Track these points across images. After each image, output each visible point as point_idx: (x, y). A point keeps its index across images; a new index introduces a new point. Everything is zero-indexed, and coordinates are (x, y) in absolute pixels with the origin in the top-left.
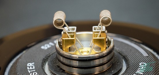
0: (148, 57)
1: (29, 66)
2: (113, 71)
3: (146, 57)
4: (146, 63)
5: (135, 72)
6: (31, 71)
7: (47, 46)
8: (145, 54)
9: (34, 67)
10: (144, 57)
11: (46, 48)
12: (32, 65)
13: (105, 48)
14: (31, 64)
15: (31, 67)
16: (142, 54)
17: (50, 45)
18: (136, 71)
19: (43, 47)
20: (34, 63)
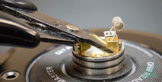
0: (153, 57)
1: (48, 69)
2: (125, 71)
3: (152, 57)
4: (153, 62)
5: (145, 71)
6: (51, 74)
7: (60, 52)
8: (151, 55)
9: (53, 70)
10: (150, 57)
11: (60, 54)
12: (51, 69)
13: (117, 51)
14: (49, 68)
15: (50, 71)
16: (147, 56)
17: (62, 51)
18: (146, 69)
19: (56, 53)
20: (51, 67)
